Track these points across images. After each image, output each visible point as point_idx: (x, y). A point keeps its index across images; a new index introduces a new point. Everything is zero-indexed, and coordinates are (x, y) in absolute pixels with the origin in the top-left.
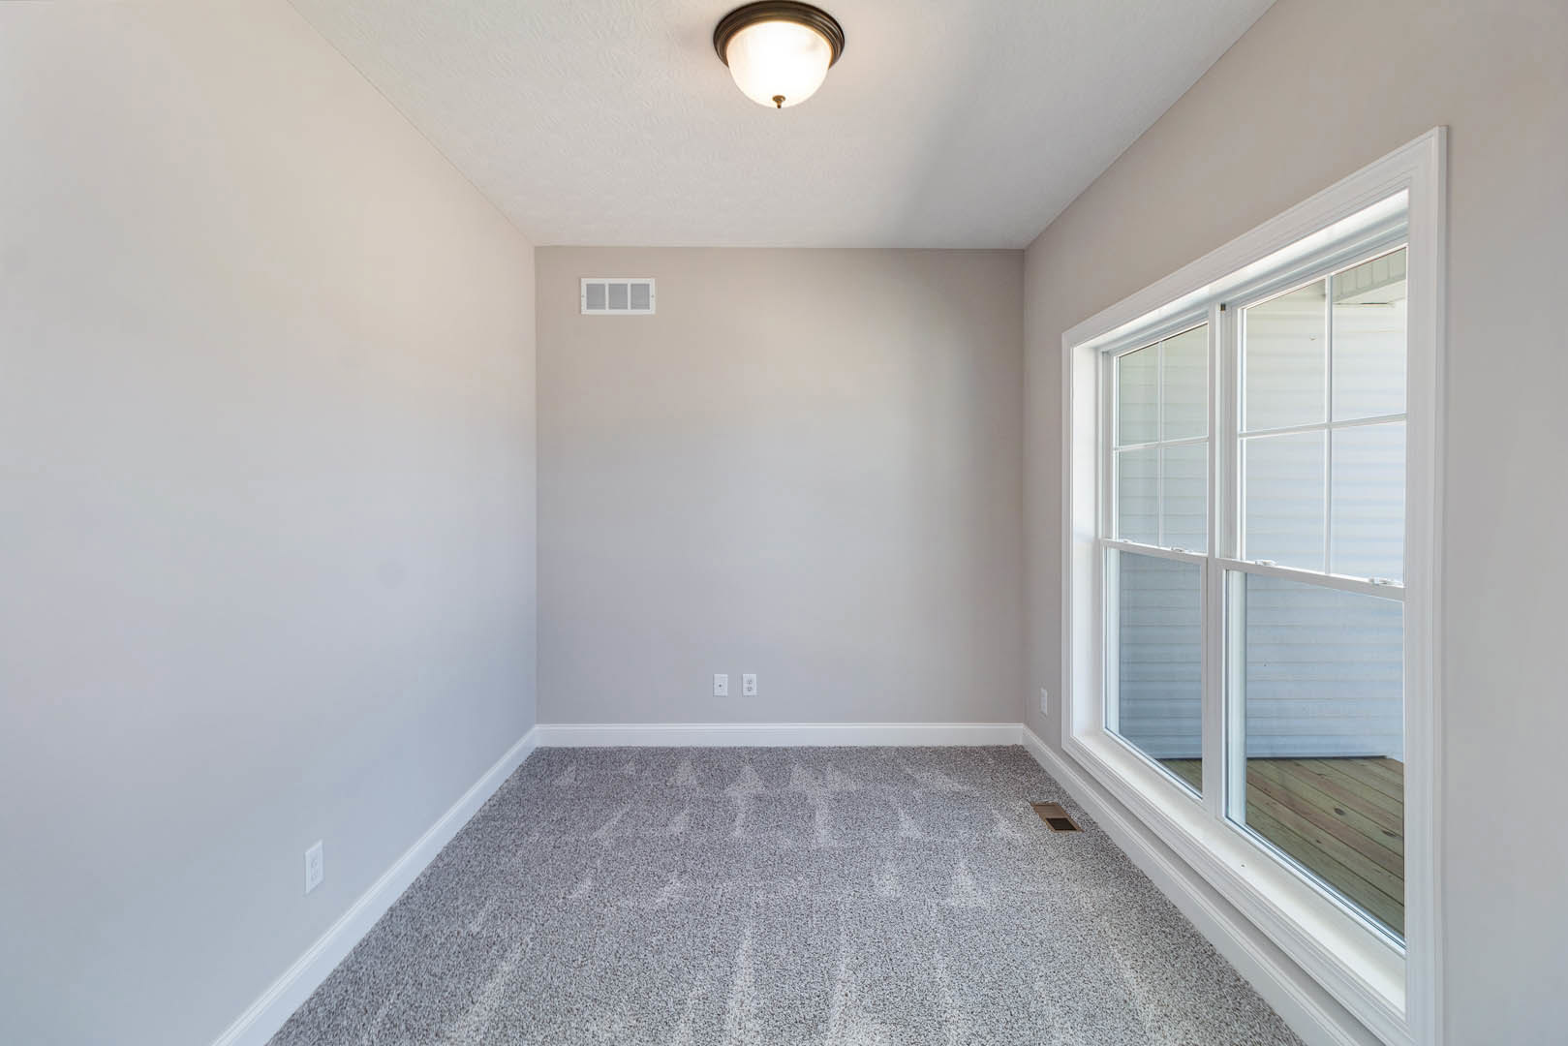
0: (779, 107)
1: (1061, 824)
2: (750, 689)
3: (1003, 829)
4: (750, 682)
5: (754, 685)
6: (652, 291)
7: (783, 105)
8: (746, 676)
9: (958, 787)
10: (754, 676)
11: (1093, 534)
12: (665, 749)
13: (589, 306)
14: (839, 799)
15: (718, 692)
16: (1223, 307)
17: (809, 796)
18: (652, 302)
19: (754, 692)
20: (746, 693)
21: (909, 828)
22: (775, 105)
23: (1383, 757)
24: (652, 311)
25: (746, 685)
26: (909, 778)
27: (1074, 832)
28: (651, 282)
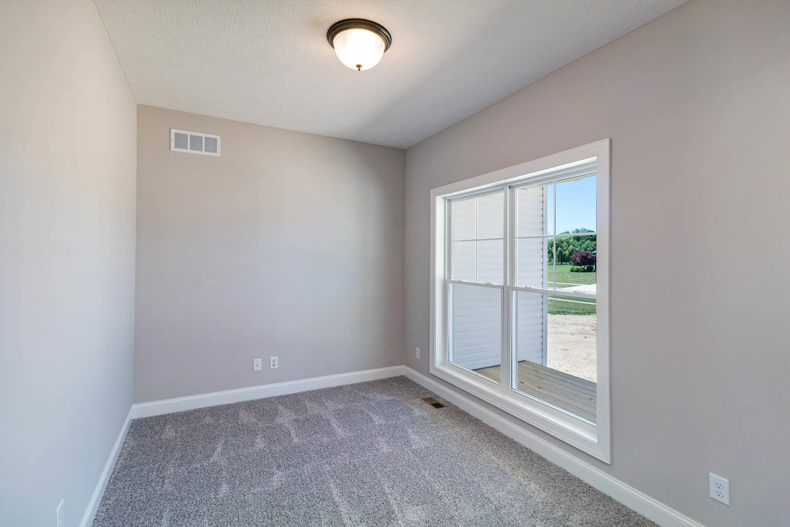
0: (359, 70)
1: (438, 405)
2: (274, 365)
3: (417, 412)
4: (274, 361)
5: (277, 363)
6: (219, 143)
7: (361, 69)
8: (272, 358)
9: (388, 398)
10: (276, 358)
11: (443, 278)
12: (225, 405)
13: (176, 146)
14: (337, 413)
15: (255, 369)
16: (510, 187)
17: (322, 415)
18: (219, 149)
19: (277, 366)
20: (272, 367)
21: (378, 420)
22: (357, 69)
23: (525, 361)
24: (218, 154)
25: (272, 363)
26: (364, 398)
27: (444, 408)
28: (218, 138)
